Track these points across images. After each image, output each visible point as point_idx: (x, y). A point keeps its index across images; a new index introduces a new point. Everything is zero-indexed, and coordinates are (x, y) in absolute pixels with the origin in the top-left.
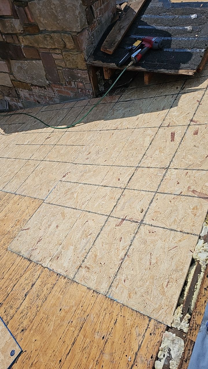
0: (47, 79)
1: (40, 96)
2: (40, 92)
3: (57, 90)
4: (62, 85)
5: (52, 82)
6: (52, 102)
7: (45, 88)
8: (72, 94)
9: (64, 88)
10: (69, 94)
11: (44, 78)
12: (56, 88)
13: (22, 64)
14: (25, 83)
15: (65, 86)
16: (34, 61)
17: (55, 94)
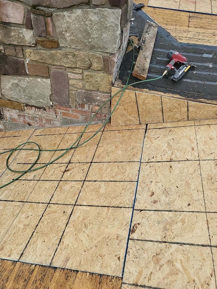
0: (51, 100)
1: (33, 118)
2: (36, 114)
3: (62, 112)
4: (70, 107)
5: (57, 104)
6: (50, 125)
7: (45, 110)
8: (81, 118)
9: (73, 111)
10: (77, 117)
11: (47, 99)
12: (61, 110)
13: (20, 81)
14: (18, 102)
15: (74, 109)
16: (39, 80)
17: (56, 116)
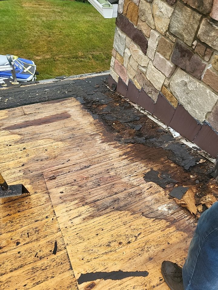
0: (206, 117)
11: (203, 113)
13: (190, 82)
14: (176, 99)
16: (208, 91)
